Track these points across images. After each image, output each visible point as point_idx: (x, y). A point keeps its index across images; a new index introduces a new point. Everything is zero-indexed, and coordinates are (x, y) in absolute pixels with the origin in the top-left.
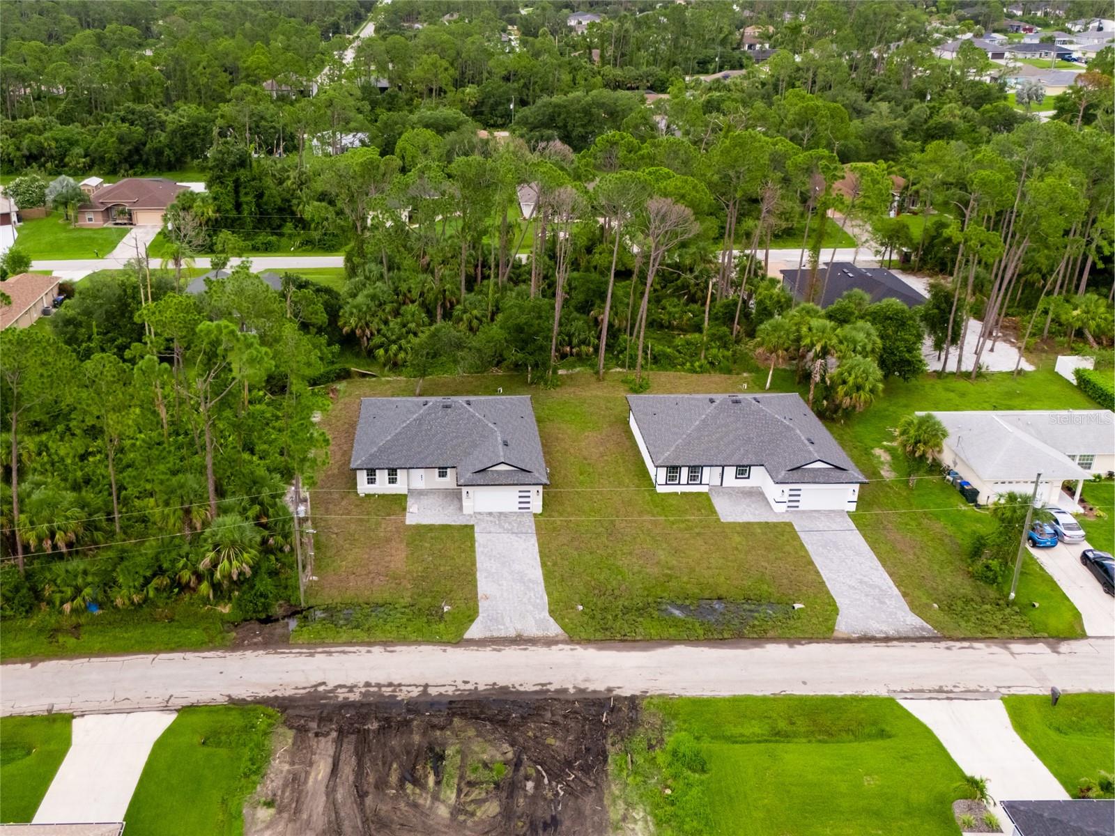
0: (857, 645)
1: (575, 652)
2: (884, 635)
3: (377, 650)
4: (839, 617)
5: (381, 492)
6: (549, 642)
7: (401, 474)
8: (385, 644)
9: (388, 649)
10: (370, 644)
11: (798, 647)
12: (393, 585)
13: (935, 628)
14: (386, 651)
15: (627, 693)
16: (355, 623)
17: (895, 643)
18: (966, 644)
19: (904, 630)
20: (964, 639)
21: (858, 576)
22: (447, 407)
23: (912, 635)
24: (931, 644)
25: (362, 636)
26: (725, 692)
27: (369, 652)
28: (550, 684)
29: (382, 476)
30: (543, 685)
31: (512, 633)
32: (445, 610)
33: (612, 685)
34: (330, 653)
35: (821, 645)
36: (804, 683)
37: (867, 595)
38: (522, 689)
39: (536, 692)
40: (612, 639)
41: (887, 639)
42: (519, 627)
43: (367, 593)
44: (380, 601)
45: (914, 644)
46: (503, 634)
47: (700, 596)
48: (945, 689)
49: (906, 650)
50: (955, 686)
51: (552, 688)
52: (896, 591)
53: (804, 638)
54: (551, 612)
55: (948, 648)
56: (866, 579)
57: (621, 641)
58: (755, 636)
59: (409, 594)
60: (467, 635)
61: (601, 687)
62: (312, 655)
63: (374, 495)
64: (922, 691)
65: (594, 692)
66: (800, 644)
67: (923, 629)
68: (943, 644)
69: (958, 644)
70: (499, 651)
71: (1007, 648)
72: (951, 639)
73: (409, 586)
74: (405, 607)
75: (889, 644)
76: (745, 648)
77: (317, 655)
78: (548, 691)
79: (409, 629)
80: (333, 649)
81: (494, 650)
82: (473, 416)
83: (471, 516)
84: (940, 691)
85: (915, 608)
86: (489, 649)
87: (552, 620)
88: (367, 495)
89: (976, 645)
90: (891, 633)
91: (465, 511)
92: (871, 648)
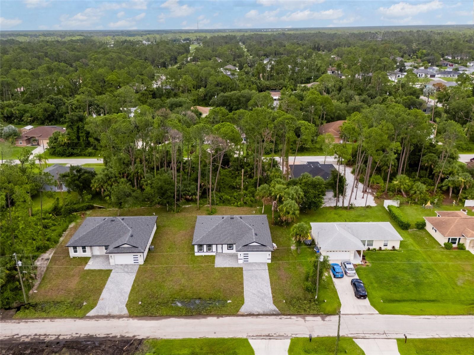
0: (245, 318)
1: (128, 321)
2: (258, 313)
3: (47, 321)
4: (243, 306)
5: (80, 256)
6: (120, 317)
7: (88, 249)
8: (52, 318)
9: (52, 320)
10: (46, 318)
11: (221, 318)
12: (66, 294)
13: (279, 310)
14: (51, 321)
15: (140, 338)
16: (44, 310)
17: (261, 316)
18: (289, 317)
19: (267, 311)
20: (289, 315)
21: (259, 289)
22: (112, 221)
23: (269, 313)
24: (275, 317)
25: (44, 315)
26: (181, 337)
27: (43, 321)
28: (111, 334)
29: (80, 249)
30: (108, 334)
31: (107, 313)
32: (84, 304)
33: (136, 334)
34: (27, 322)
35: (231, 317)
36: (215, 333)
37: (258, 297)
38: (98, 336)
39: (104, 337)
40: (147, 316)
41: (258, 315)
42: (111, 311)
43: (55, 297)
44: (59, 301)
45: (268, 317)
46: (103, 314)
47: (192, 298)
48: (270, 335)
49: (264, 319)
50: (275, 334)
51: (111, 336)
52: (271, 295)
53: (224, 315)
54: (127, 305)
55: (281, 319)
56: (261, 291)
57: (150, 316)
58: (206, 314)
59: (72, 298)
60: (88, 315)
61: (131, 335)
62: (19, 323)
63: (76, 257)
64: (261, 336)
65: (128, 337)
66: (222, 317)
67: (274, 311)
68: (280, 317)
69: (286, 317)
70: (97, 321)
71: (304, 318)
72: (284, 315)
73: (73, 294)
74: (68, 303)
75: (258, 317)
76: (199, 319)
77: (21, 323)
78: (109, 337)
79: (65, 312)
80: (29, 321)
81: (96, 320)
82: (123, 225)
83: (113, 266)
84: (268, 336)
85: (275, 302)
86: (94, 320)
87: (126, 308)
88: (74, 258)
89: (293, 317)
90: (261, 312)
91: (111, 264)
92: (249, 319)
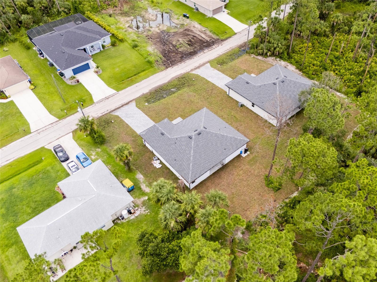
0: (129, 101)
2: (123, 107)
4: (135, 105)
13: (112, 114)
15: (169, 68)
19: (119, 110)
20: (104, 115)
26: (151, 77)
31: (201, 68)
32: (218, 65)
33: (173, 68)
35: (137, 97)
36: (137, 86)
37: (130, 114)
38: (188, 60)
49: (117, 105)
50: (105, 101)
52: (123, 119)
55: (108, 110)
56: (132, 118)
58: (152, 92)
64: (112, 96)
75: (121, 105)
84: (108, 98)
85: (118, 117)
87: (196, 73)
89: (101, 115)
92: (126, 101)
